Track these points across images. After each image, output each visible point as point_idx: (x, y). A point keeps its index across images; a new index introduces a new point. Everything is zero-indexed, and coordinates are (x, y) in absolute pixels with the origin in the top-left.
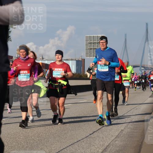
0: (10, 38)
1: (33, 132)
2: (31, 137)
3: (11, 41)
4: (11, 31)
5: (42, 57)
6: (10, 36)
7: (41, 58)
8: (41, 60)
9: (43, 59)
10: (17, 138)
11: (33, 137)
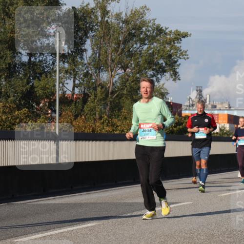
0: (179, 75)
1: (221, 229)
2: (218, 237)
3: (179, 79)
4: (180, 64)
5: (229, 105)
6: (178, 73)
7: (226, 106)
8: (227, 110)
9: (230, 107)
10: (195, 239)
11: (221, 238)
